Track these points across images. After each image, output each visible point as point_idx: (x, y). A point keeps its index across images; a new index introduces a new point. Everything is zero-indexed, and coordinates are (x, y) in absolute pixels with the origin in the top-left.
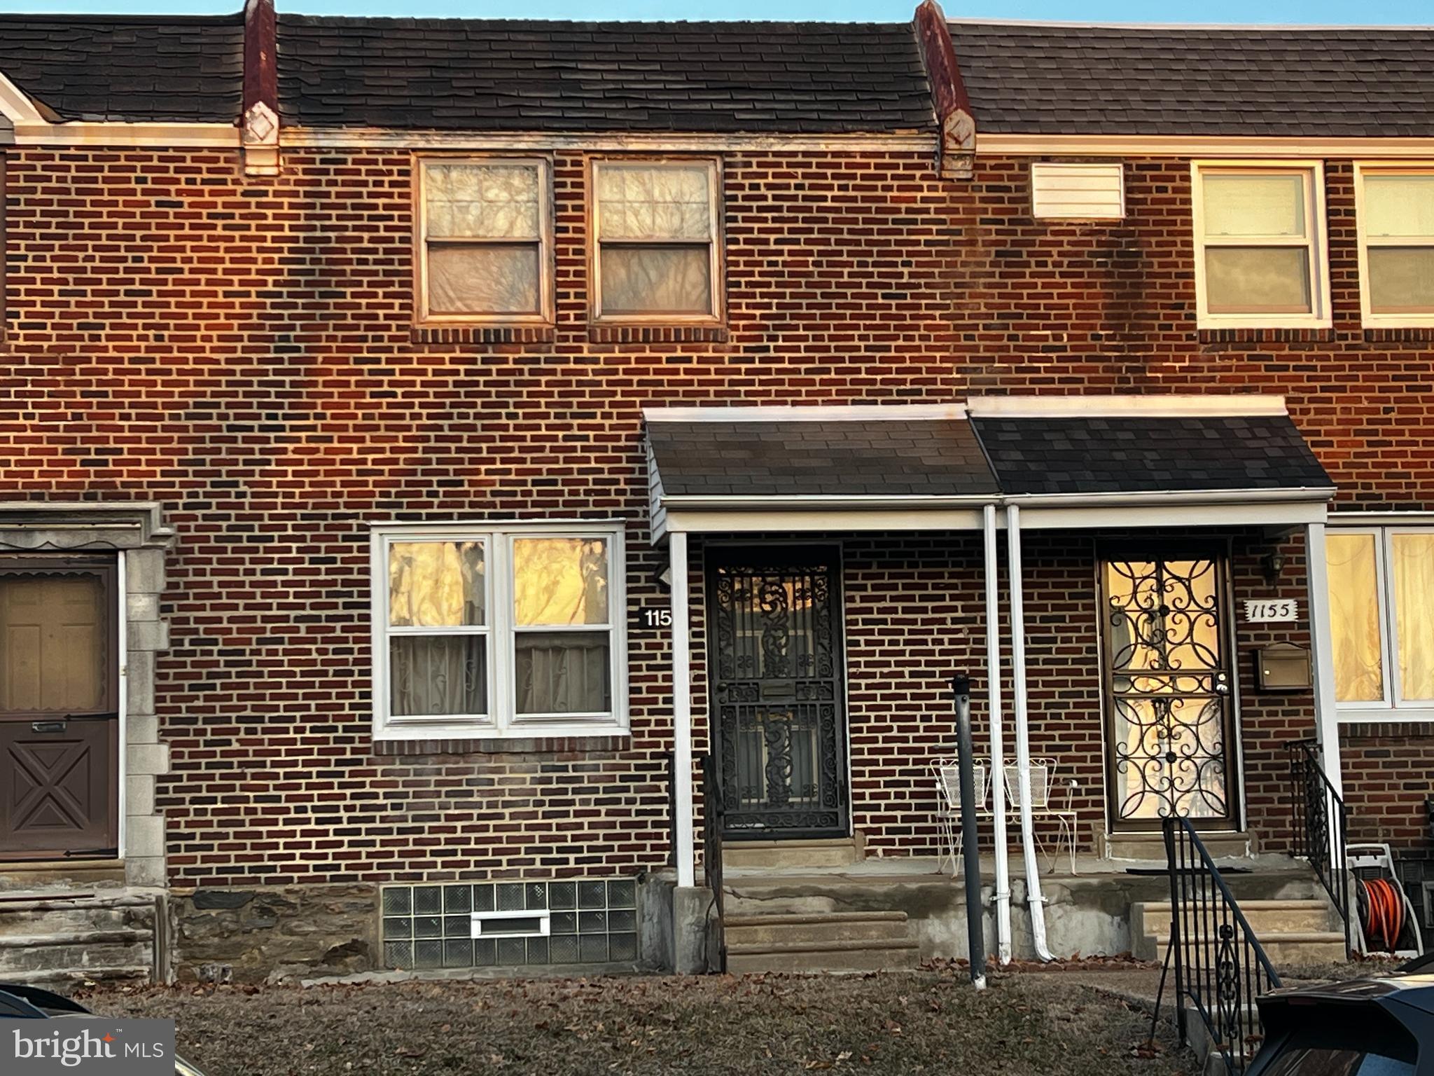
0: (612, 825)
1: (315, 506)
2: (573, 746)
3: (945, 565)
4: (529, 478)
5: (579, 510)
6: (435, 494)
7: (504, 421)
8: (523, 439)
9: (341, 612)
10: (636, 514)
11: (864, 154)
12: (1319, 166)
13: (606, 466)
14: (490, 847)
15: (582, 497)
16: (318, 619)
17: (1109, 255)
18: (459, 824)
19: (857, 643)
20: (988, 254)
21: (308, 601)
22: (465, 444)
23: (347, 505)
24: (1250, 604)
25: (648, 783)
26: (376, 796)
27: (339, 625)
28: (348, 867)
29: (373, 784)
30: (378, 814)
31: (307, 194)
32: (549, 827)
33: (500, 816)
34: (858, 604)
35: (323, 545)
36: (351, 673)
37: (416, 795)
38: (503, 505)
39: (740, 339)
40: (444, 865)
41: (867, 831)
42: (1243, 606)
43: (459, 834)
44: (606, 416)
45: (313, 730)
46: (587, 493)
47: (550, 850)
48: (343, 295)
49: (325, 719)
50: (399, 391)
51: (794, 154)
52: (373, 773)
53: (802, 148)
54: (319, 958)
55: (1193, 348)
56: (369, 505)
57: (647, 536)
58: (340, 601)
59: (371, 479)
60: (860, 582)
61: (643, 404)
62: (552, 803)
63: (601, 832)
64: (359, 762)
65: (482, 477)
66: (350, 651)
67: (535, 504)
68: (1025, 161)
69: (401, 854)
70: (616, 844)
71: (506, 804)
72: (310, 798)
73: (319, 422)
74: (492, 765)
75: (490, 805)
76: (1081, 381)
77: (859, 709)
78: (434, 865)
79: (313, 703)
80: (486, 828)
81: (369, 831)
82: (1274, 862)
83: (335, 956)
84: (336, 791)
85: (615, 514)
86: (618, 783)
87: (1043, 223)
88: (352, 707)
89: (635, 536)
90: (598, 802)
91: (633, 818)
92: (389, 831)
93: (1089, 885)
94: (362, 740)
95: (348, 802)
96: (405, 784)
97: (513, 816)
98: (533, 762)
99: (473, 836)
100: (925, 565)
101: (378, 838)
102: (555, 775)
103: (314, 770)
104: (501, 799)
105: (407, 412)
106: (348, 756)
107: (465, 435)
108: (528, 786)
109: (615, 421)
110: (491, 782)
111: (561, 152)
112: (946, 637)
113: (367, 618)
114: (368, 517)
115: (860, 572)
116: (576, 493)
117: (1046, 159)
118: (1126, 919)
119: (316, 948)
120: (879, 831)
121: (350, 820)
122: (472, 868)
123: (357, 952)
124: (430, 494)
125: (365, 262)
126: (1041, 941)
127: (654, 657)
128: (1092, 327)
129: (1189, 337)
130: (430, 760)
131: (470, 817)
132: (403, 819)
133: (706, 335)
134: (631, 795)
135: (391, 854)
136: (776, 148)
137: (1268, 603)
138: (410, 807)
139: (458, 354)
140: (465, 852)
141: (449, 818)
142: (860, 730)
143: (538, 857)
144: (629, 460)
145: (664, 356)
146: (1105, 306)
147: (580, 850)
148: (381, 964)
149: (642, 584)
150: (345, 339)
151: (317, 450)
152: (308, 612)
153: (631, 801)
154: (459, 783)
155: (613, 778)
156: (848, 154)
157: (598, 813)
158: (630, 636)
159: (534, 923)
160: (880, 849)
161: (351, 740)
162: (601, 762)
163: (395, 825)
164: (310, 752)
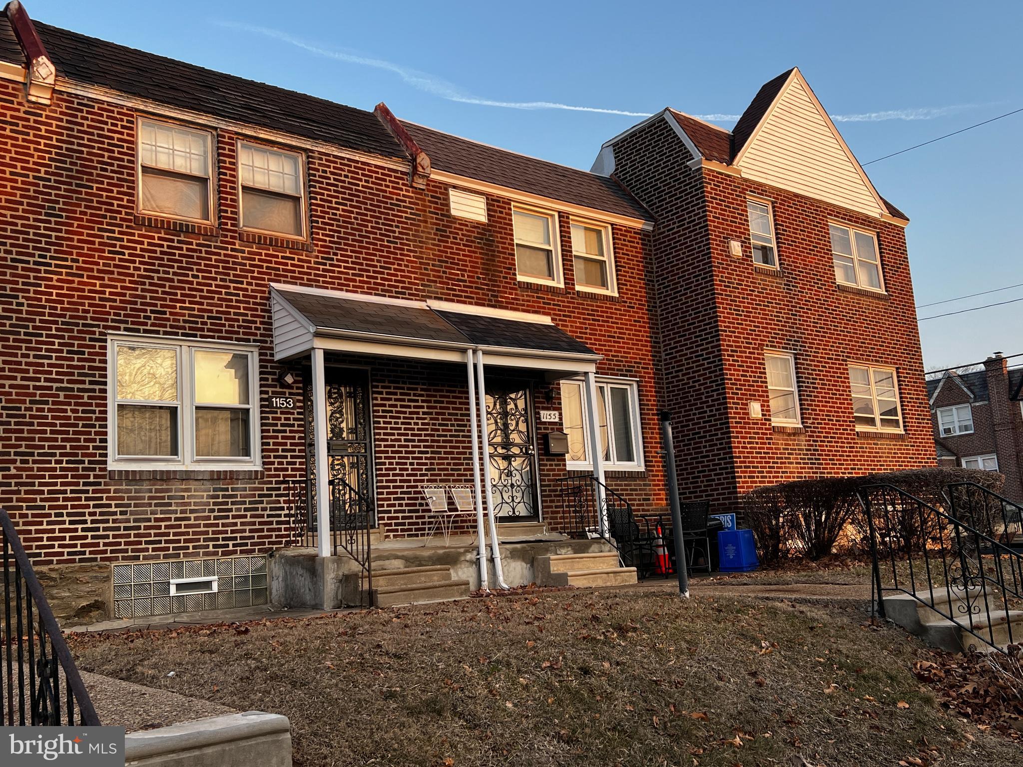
0: (254, 524)
1: (71, 317)
2: (232, 476)
3: (418, 384)
4: (206, 315)
5: (235, 336)
6: (149, 318)
7: (190, 279)
8: (202, 291)
9: (87, 386)
10: (266, 342)
11: (376, 166)
12: (556, 215)
13: (249, 313)
14: (182, 538)
15: (236, 329)
16: (72, 389)
17: (481, 239)
18: (163, 524)
19: (379, 423)
20: (432, 229)
21: (66, 378)
22: (167, 290)
23: (92, 319)
24: (542, 412)
25: (274, 498)
26: (110, 506)
27: (86, 395)
28: (91, 553)
29: (108, 498)
30: (111, 518)
31: (68, 122)
32: (217, 525)
33: (189, 519)
34: (379, 402)
35: (76, 342)
36: (94, 426)
37: (136, 505)
38: (191, 328)
39: (319, 252)
40: (154, 550)
41: (386, 525)
42: (539, 414)
43: (163, 530)
44: (249, 284)
45: (68, 462)
46: (239, 327)
47: (217, 539)
48: (92, 188)
49: (76, 455)
50: (127, 252)
51: (343, 158)
52: (109, 491)
53: (348, 156)
54: (72, 613)
55: (515, 289)
56: (107, 320)
57: (272, 355)
58: (87, 379)
59: (108, 304)
60: (380, 390)
61: (269, 280)
62: (219, 510)
63: (248, 528)
64: (99, 484)
65: (178, 310)
66: (94, 412)
67: (209, 330)
68: (447, 186)
69: (126, 543)
70: (256, 535)
71: (192, 511)
72: (66, 507)
73: (75, 264)
74: (184, 487)
75: (182, 512)
76: (473, 298)
77: (380, 458)
78: (147, 550)
79: (68, 445)
80: (180, 526)
81: (105, 529)
82: (555, 536)
83: (83, 612)
84: (83, 502)
85: (255, 341)
86: (257, 499)
87: (455, 219)
88: (95, 448)
89: (266, 355)
90: (246, 510)
91: (266, 519)
92: (118, 529)
93: (516, 548)
94: (101, 470)
95: (91, 510)
96: (129, 498)
97: (196, 519)
98: (209, 485)
99: (172, 531)
100: (410, 383)
101: (111, 533)
102: (221, 493)
103: (69, 488)
104: (189, 508)
105: (132, 265)
106: (92, 480)
107: (167, 284)
108: (205, 500)
109: (254, 287)
110: (183, 497)
111: (222, 130)
112: (420, 421)
113: (105, 391)
114: (105, 327)
115: (380, 384)
116: (233, 326)
117: (455, 187)
118: (532, 565)
119: (70, 607)
120: (390, 525)
121: (93, 522)
122: (171, 552)
123: (98, 608)
124: (145, 317)
125: (106, 170)
126: (501, 578)
127: (276, 425)
128: (477, 273)
129: (514, 284)
130: (145, 483)
131: (169, 519)
132: (128, 521)
133: (303, 247)
134: (264, 505)
135: (119, 544)
136: (335, 153)
137: (549, 412)
138: (132, 513)
139: (162, 235)
140: (166, 542)
141: (156, 520)
142: (381, 469)
143: (211, 544)
144: (262, 311)
145: (280, 254)
146: (482, 264)
147: (235, 539)
148: (112, 616)
149: (270, 382)
150: (92, 215)
151: (73, 282)
152: (65, 385)
153: (264, 509)
154: (163, 498)
155: (254, 496)
156: (368, 164)
157: (245, 516)
158: (262, 412)
159: (208, 585)
160: (391, 534)
161: (94, 469)
162: (248, 486)
163: (122, 525)
164: (66, 477)
